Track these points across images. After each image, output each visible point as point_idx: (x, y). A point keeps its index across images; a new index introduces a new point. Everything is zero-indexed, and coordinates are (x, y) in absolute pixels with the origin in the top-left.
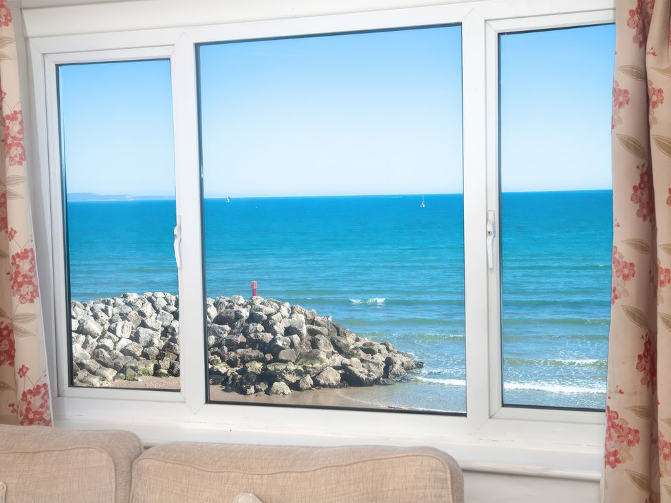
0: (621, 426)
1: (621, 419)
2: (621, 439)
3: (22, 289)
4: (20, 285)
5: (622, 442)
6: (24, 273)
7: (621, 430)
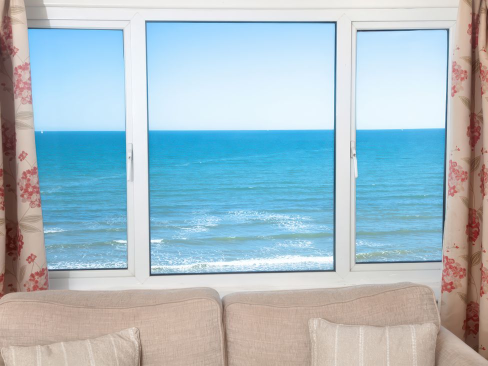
0: (456, 268)
1: (456, 263)
2: (455, 275)
3: (32, 197)
4: (31, 194)
5: (456, 276)
6: (34, 185)
7: (456, 270)
